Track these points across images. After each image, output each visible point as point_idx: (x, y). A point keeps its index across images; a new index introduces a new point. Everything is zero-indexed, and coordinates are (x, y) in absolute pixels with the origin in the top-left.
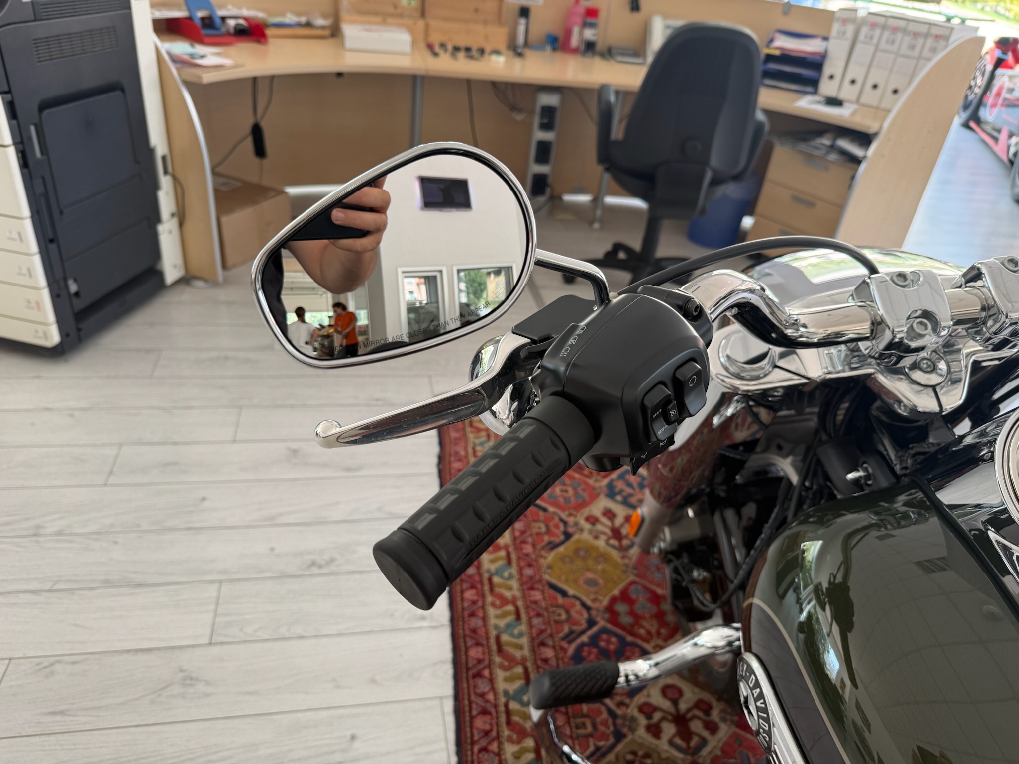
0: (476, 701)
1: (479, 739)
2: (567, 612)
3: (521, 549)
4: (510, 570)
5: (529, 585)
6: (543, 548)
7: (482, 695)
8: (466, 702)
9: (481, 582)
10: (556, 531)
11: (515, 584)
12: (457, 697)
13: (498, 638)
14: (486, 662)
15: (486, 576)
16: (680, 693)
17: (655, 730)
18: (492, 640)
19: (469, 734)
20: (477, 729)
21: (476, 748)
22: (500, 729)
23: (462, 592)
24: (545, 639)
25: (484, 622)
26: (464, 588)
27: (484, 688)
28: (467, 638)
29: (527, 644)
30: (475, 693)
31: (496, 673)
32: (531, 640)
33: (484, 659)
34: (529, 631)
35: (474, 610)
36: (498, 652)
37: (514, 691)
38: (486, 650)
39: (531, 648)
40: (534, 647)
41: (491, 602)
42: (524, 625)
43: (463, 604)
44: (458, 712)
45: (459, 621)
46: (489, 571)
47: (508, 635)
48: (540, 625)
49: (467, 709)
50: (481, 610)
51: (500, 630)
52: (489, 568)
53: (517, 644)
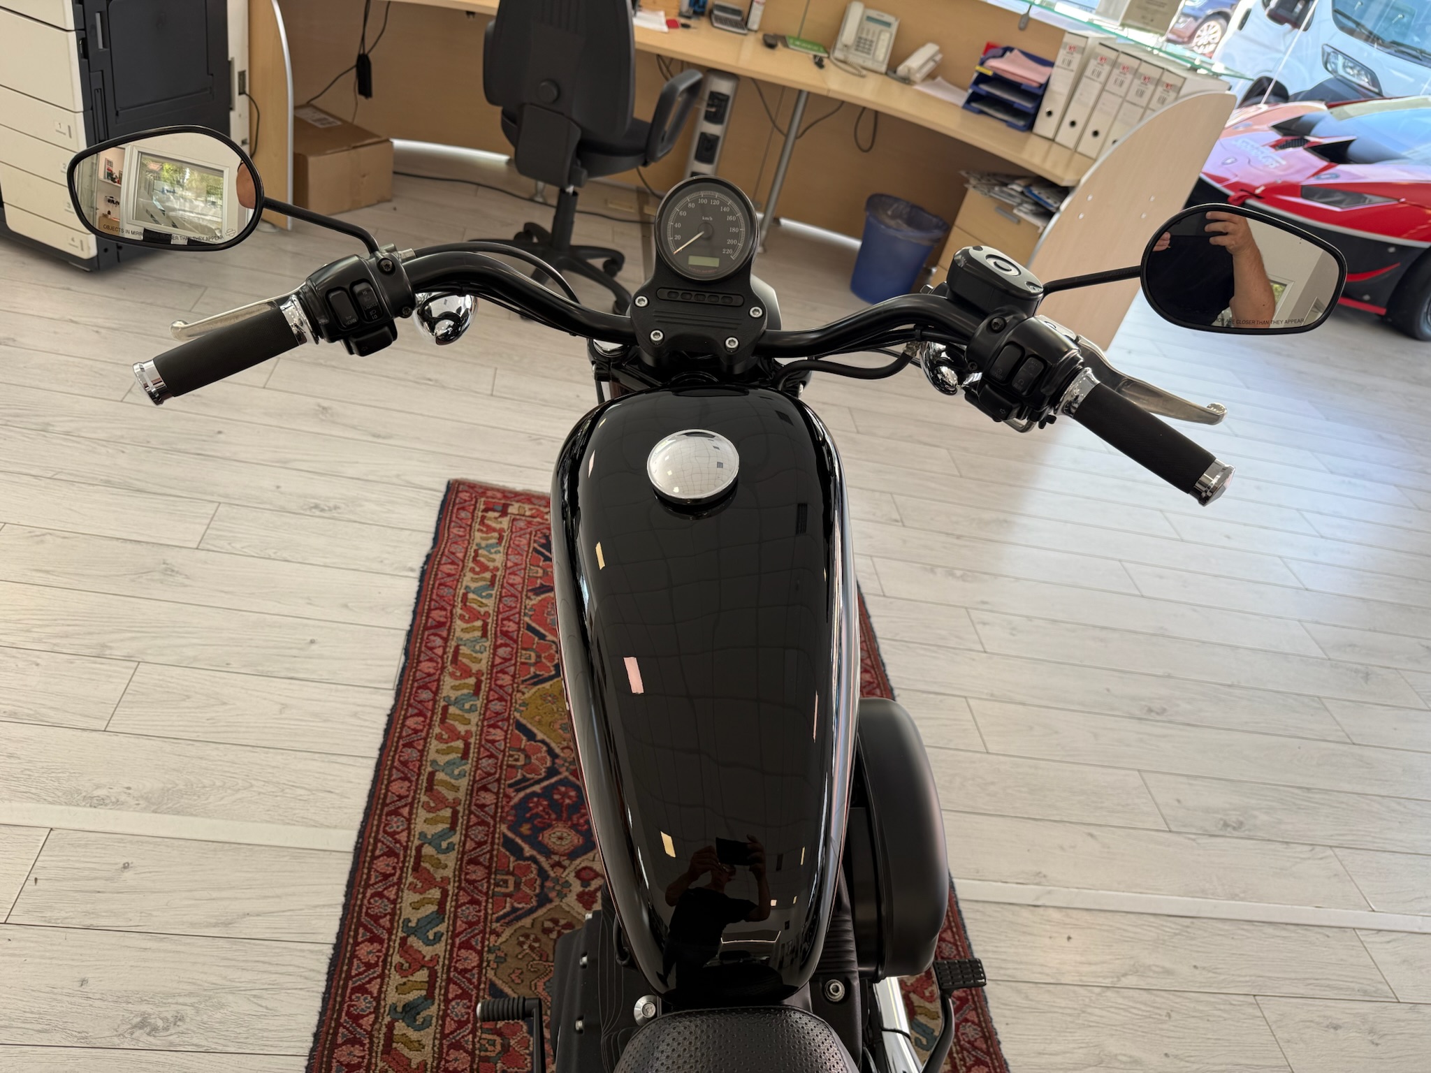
0: (384, 839)
1: (376, 883)
2: (527, 757)
3: (497, 679)
4: (474, 701)
6: (526, 680)
7: (393, 835)
8: (372, 840)
9: (433, 710)
10: (547, 664)
11: (474, 718)
12: (361, 834)
13: (432, 775)
14: (409, 799)
18: (424, 778)
19: (365, 876)
20: (376, 871)
22: (404, 874)
23: (406, 718)
24: (489, 783)
25: (422, 756)
26: (409, 714)
27: (398, 827)
28: (394, 771)
29: (466, 787)
30: (385, 832)
31: (417, 813)
32: (471, 783)
33: (407, 796)
34: (472, 774)
35: (413, 741)
36: (426, 791)
37: (433, 836)
38: (413, 787)
39: (469, 792)
40: (472, 790)
41: (436, 735)
42: (469, 766)
43: (401, 732)
44: (359, 850)
45: (390, 750)
46: (446, 699)
47: (446, 774)
48: (488, 769)
49: (370, 848)
50: (422, 742)
51: (437, 768)
52: (449, 697)
53: (453, 786)
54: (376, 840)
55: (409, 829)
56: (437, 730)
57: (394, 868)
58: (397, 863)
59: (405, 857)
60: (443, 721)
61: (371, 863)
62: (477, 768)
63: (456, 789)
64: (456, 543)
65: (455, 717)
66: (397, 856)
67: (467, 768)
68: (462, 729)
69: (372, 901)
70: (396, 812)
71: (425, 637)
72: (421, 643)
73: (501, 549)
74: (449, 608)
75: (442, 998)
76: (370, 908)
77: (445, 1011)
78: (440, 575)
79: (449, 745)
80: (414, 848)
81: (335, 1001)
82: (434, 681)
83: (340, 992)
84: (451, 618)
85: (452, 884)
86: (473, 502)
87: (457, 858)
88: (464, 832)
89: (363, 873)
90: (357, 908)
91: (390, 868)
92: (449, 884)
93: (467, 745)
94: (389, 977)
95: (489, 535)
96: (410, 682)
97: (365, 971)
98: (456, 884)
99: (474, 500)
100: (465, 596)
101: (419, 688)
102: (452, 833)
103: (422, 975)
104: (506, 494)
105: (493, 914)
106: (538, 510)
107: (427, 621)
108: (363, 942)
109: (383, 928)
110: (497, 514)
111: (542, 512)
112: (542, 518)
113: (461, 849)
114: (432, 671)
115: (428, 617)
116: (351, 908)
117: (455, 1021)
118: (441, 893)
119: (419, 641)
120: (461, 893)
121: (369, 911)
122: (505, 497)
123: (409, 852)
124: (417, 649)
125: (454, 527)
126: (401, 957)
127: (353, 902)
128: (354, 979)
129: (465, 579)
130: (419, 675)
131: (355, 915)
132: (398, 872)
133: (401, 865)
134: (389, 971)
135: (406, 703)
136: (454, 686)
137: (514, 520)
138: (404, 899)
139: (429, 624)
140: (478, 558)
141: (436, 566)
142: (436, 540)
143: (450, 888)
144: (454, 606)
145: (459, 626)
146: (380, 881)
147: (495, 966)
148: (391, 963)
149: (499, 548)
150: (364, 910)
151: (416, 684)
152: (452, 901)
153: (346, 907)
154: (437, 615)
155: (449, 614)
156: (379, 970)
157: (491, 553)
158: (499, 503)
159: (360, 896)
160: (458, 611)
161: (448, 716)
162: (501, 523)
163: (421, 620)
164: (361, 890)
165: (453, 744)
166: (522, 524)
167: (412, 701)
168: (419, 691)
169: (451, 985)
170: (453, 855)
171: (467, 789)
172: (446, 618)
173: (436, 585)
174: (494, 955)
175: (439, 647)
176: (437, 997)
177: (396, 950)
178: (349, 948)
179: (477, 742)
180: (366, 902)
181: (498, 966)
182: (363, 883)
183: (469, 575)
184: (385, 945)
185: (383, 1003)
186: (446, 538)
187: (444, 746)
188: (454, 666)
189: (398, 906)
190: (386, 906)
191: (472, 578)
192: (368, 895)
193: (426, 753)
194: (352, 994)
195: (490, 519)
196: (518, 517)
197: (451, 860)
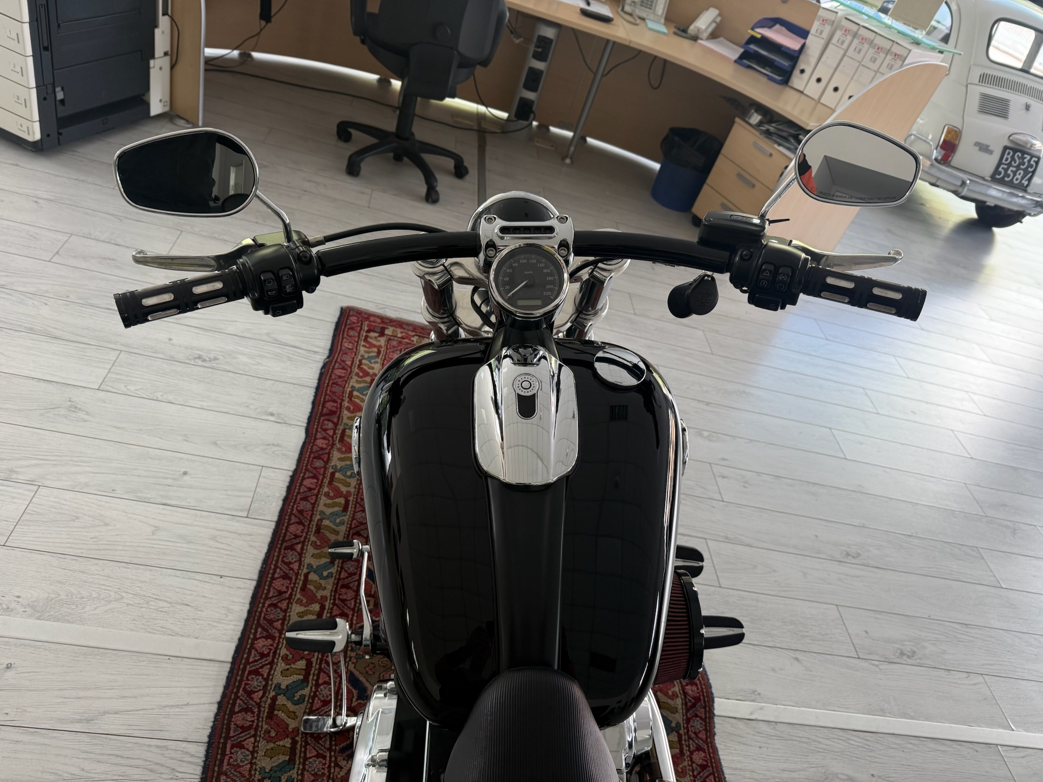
23: (304, 478)
24: (362, 530)
25: (313, 508)
26: (306, 476)
27: (292, 559)
28: (293, 516)
29: (344, 532)
30: (283, 561)
31: (307, 549)
32: (348, 529)
33: (301, 536)
34: (349, 523)
35: (308, 497)
36: (315, 533)
37: (317, 567)
38: (306, 530)
39: (346, 536)
40: (348, 535)
41: (325, 493)
42: (347, 517)
43: (299, 489)
44: (263, 573)
45: (291, 501)
46: (334, 467)
47: (330, 521)
48: (361, 520)
49: (271, 571)
50: (314, 497)
51: (325, 516)
52: (336, 466)
53: (334, 530)
54: (276, 567)
55: (300, 561)
56: (326, 489)
57: (287, 588)
58: (290, 584)
59: (296, 579)
60: (330, 483)
61: (271, 583)
62: (353, 519)
63: (337, 533)
64: (346, 354)
65: (340, 481)
66: (290, 579)
67: (346, 518)
68: (344, 489)
69: (269, 609)
70: (291, 548)
71: (321, 421)
72: (318, 425)
73: (379, 360)
74: (339, 401)
75: (314, 682)
76: (267, 615)
77: (315, 692)
78: (333, 377)
79: (334, 501)
80: (303, 574)
81: (236, 679)
82: (326, 454)
83: (240, 673)
84: (341, 409)
85: (328, 601)
86: (359, 324)
87: (334, 583)
88: (340, 565)
89: (264, 589)
90: (258, 614)
91: (284, 588)
92: (327, 601)
93: (347, 502)
94: (277, 665)
95: (370, 350)
96: (308, 453)
97: (259, 660)
98: (332, 601)
99: (360, 322)
100: (351, 393)
101: (314, 458)
102: (332, 565)
104: (384, 320)
105: (357, 623)
106: (406, 333)
107: (322, 410)
108: (260, 638)
109: (276, 629)
110: (376, 335)
111: (410, 335)
112: (410, 339)
113: (337, 577)
114: (324, 446)
115: (323, 407)
116: (254, 614)
117: (321, 701)
118: (320, 607)
119: (316, 423)
120: (335, 608)
121: (266, 616)
122: (383, 322)
123: (299, 577)
124: (314, 430)
125: (345, 342)
126: (287, 650)
127: (255, 609)
128: (251, 665)
129: (352, 380)
130: (315, 448)
131: (256, 618)
132: (290, 590)
133: (292, 585)
134: (278, 659)
135: (304, 468)
136: (341, 458)
137: (389, 340)
138: (293, 609)
139: (324, 412)
140: (362, 366)
141: (330, 370)
142: (331, 350)
143: (327, 604)
144: (343, 400)
145: (346, 415)
146: (276, 596)
147: (355, 661)
148: (279, 654)
149: (377, 360)
150: (263, 615)
151: (312, 455)
152: (327, 613)
153: (250, 612)
154: (329, 405)
155: (339, 406)
156: (270, 659)
157: (371, 363)
158: (378, 326)
159: (260, 605)
160: (346, 404)
161: (335, 480)
162: (379, 341)
163: (319, 409)
164: (262, 601)
165: (337, 500)
166: (395, 343)
167: (309, 467)
168: (314, 460)
169: (322, 673)
170: (331, 581)
171: (345, 534)
172: (337, 408)
173: (330, 384)
174: (355, 653)
175: (331, 429)
176: (310, 681)
177: (284, 645)
178: (250, 641)
179: (355, 500)
180: (264, 610)
181: (357, 661)
182: (264, 596)
183: (355, 378)
184: (276, 641)
185: (270, 683)
186: (339, 350)
187: (330, 501)
188: (341, 443)
189: (288, 614)
190: (279, 613)
191: (357, 381)
192: (266, 605)
193: (316, 506)
194: (248, 675)
195: (371, 338)
196: (392, 338)
197: (329, 585)
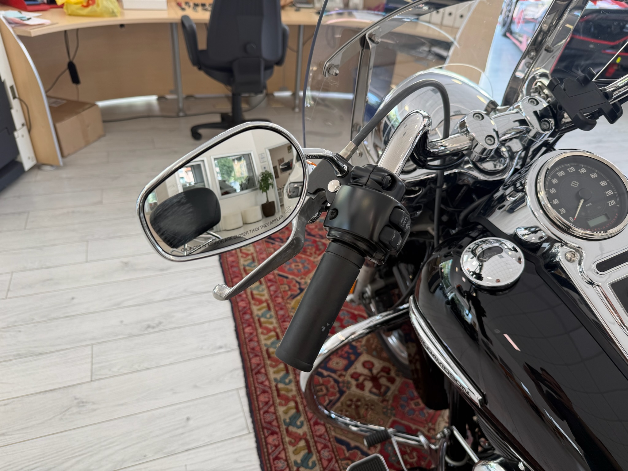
0: (259, 386)
1: (263, 407)
3: (275, 301)
4: (270, 313)
5: (282, 320)
6: (288, 299)
7: (262, 383)
8: (253, 388)
9: (254, 322)
10: (295, 288)
11: (274, 320)
12: (247, 386)
13: (267, 351)
14: (262, 365)
15: (256, 318)
16: (373, 365)
17: (361, 386)
18: (264, 353)
19: (257, 405)
20: (261, 401)
21: (262, 412)
22: (274, 399)
23: (243, 329)
25: (259, 344)
27: (263, 379)
28: (250, 354)
30: (258, 383)
31: (268, 370)
35: (252, 338)
36: (268, 358)
37: (280, 378)
38: (262, 359)
41: (261, 332)
43: (244, 336)
44: (249, 394)
45: (244, 345)
47: (273, 348)
49: (254, 392)
50: (256, 337)
51: (268, 347)
52: (258, 314)
55: (268, 379)
61: (257, 399)
68: (271, 327)
69: (265, 415)
70: (259, 372)
75: (316, 450)
77: (320, 456)
80: (274, 386)
81: (267, 467)
82: (248, 309)
83: (267, 462)
90: (259, 421)
91: (267, 399)
93: (277, 333)
96: (238, 313)
97: (275, 449)
101: (243, 314)
103: (302, 443)
108: (268, 436)
109: (275, 426)
114: (245, 305)
116: (256, 422)
117: (326, 460)
118: (295, 403)
121: (265, 421)
123: (272, 389)
126: (289, 437)
127: (256, 419)
128: (272, 454)
129: (241, 261)
130: (240, 309)
131: (259, 424)
132: (271, 399)
133: (271, 395)
134: (286, 446)
135: (240, 322)
136: (258, 309)
138: (279, 410)
148: (286, 442)
152: (301, 405)
156: (281, 447)
159: (258, 415)
161: (262, 323)
164: (257, 412)
165: (270, 334)
167: (243, 321)
169: (318, 444)
173: (230, 268)
176: (313, 451)
177: (285, 435)
178: (263, 440)
180: (262, 417)
182: (257, 409)
184: (279, 434)
185: (290, 461)
187: (267, 336)
188: (254, 300)
189: (278, 414)
190: (272, 416)
194: (273, 461)
